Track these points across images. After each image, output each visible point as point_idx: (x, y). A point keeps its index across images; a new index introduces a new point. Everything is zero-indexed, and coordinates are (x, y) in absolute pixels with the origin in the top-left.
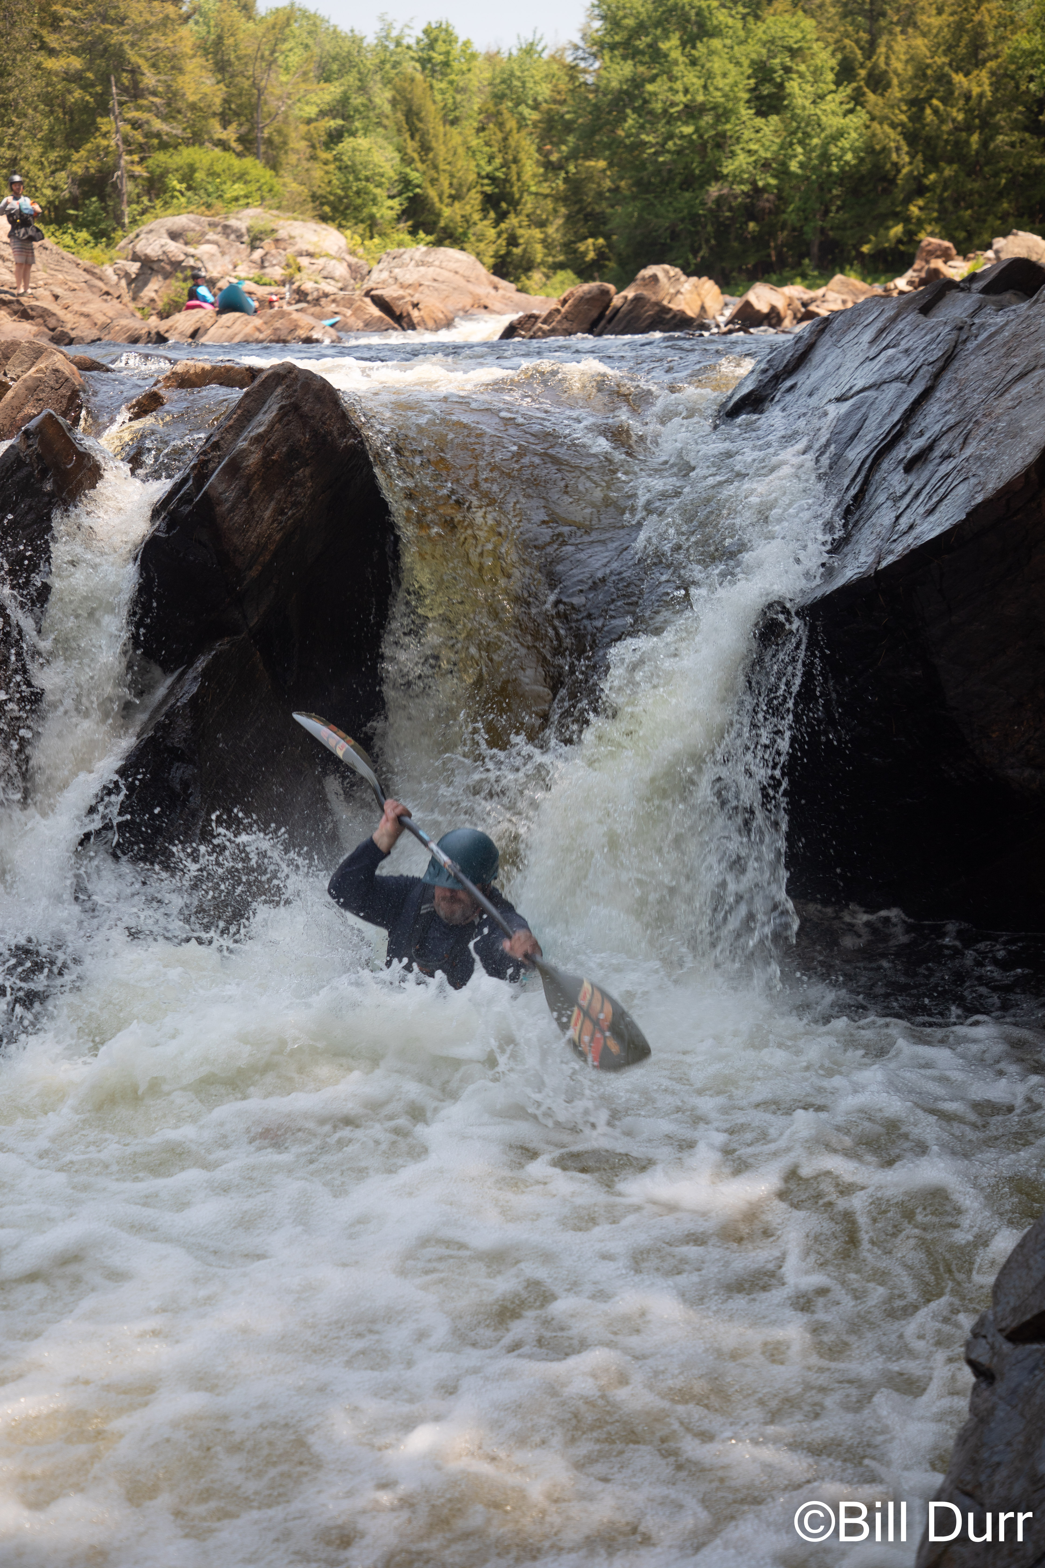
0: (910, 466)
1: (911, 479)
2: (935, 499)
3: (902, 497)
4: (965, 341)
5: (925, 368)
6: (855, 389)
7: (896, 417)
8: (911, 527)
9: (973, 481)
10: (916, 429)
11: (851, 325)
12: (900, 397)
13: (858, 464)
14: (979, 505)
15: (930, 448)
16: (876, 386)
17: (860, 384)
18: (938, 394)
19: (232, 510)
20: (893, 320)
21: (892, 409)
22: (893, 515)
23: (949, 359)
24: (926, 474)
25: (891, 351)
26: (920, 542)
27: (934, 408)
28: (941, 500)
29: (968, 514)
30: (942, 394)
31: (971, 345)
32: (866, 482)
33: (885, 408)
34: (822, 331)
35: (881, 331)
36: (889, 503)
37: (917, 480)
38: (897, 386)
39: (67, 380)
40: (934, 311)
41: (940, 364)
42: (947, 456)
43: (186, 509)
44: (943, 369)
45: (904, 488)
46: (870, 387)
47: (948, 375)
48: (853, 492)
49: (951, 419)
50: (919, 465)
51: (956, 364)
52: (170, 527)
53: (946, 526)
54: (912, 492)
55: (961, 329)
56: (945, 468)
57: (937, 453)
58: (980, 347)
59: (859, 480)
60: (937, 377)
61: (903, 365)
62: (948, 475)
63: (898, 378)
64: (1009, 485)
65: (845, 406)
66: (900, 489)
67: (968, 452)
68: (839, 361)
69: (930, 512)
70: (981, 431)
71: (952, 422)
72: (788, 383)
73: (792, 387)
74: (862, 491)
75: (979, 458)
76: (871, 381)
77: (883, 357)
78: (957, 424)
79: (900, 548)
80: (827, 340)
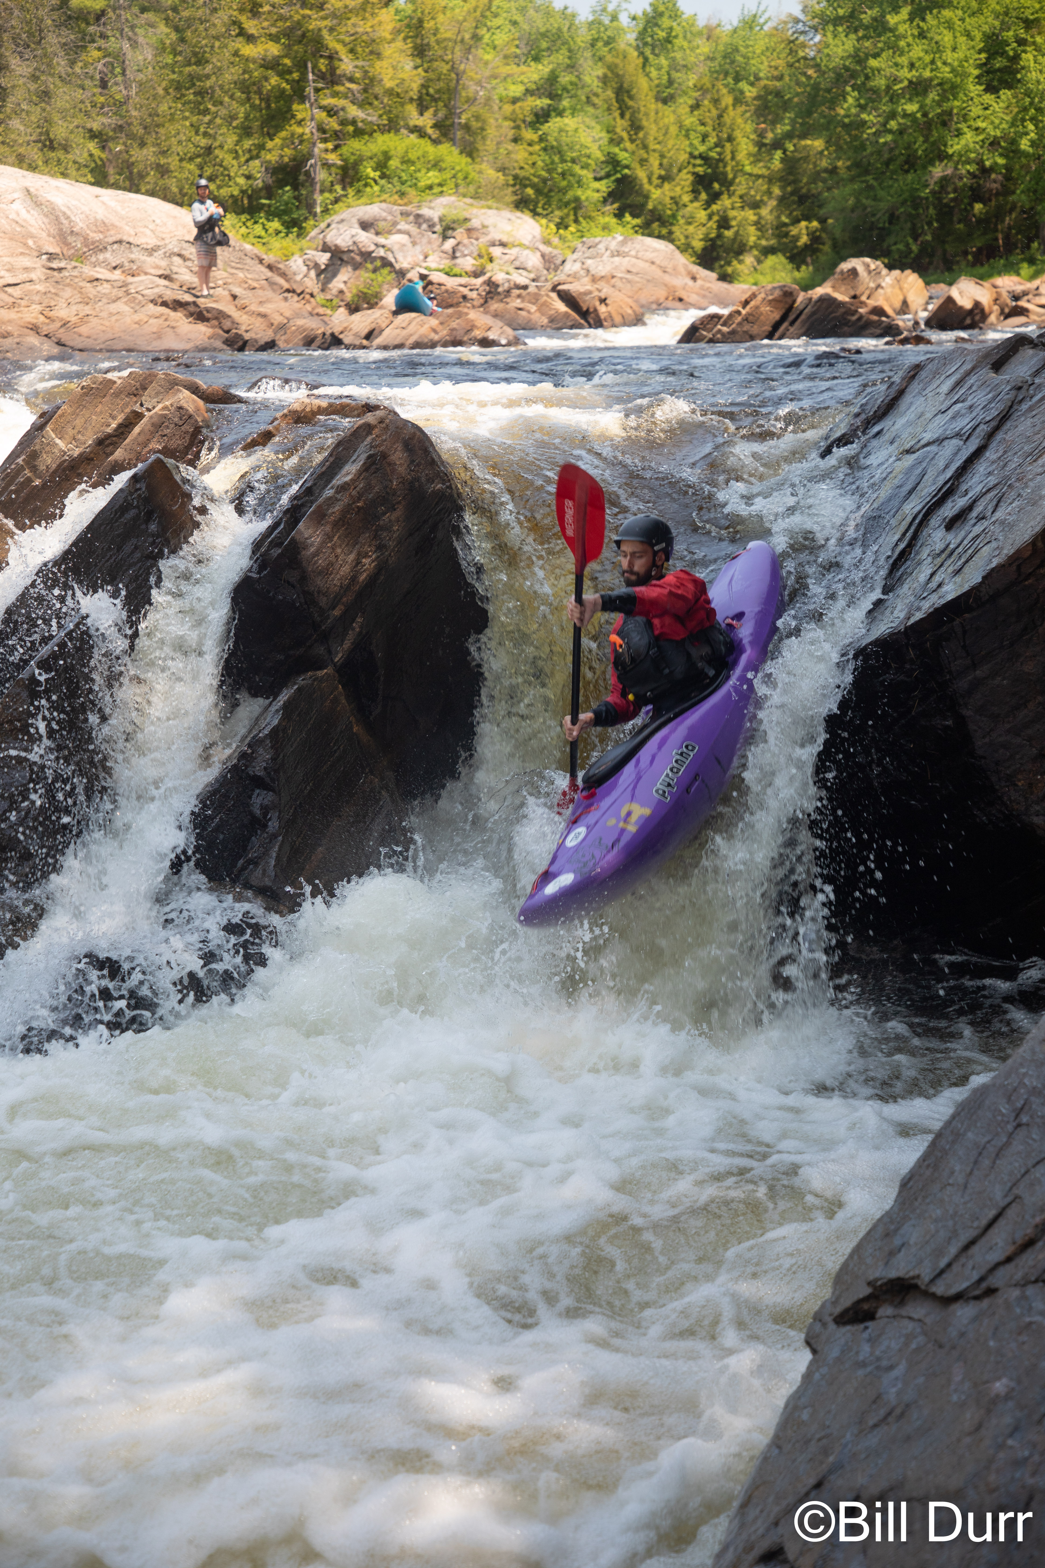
0: (951, 524)
1: (950, 537)
2: (963, 560)
3: (939, 555)
4: (1021, 402)
5: (982, 427)
6: (922, 442)
7: (949, 474)
8: (940, 586)
9: (994, 544)
10: (963, 487)
11: (936, 373)
12: (956, 454)
13: (909, 519)
14: (993, 570)
15: (970, 508)
16: (939, 441)
17: (928, 437)
18: (987, 454)
19: (316, 554)
20: (968, 374)
21: (947, 467)
22: (929, 572)
23: (1004, 418)
24: (963, 533)
25: (959, 405)
26: (943, 601)
27: (981, 468)
28: (967, 561)
29: (984, 578)
30: (991, 454)
31: (1024, 407)
32: (915, 537)
33: (941, 464)
34: (913, 377)
35: (958, 384)
36: (930, 559)
37: (953, 539)
38: (955, 442)
39: (190, 416)
40: (1004, 368)
41: (994, 424)
42: (981, 518)
43: (276, 552)
44: (997, 428)
45: (943, 546)
46: (934, 442)
47: (999, 436)
48: (902, 546)
49: (992, 480)
50: (958, 524)
51: (1008, 424)
52: (262, 568)
53: (966, 587)
54: (947, 552)
55: (1020, 388)
56: (978, 529)
57: (974, 514)
58: (1031, 409)
59: (909, 535)
60: (990, 436)
61: (963, 423)
62: (978, 536)
63: (958, 435)
64: (1018, 551)
65: (910, 459)
66: (939, 546)
67: (999, 514)
68: (920, 410)
69: (958, 572)
70: (1013, 494)
71: (991, 484)
72: (876, 429)
73: (878, 433)
74: (910, 545)
75: (1002, 522)
76: (935, 436)
77: (950, 413)
78: (995, 486)
79: (927, 606)
80: (915, 386)
